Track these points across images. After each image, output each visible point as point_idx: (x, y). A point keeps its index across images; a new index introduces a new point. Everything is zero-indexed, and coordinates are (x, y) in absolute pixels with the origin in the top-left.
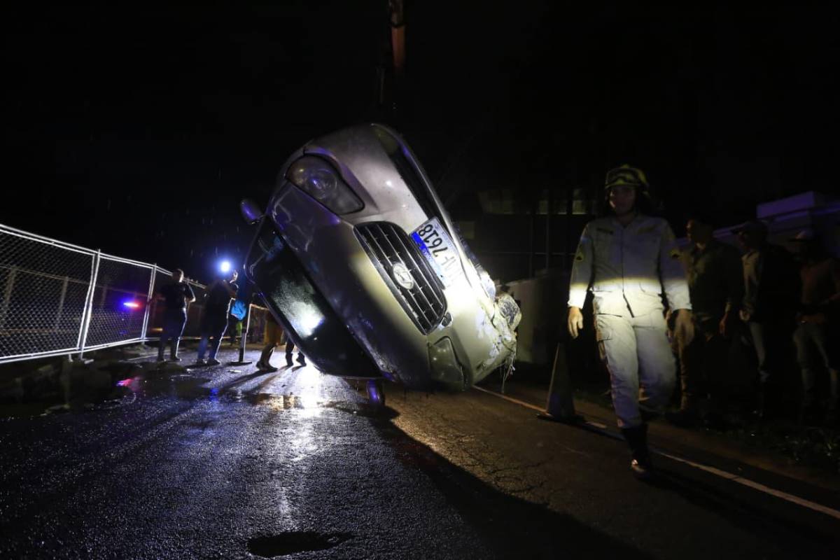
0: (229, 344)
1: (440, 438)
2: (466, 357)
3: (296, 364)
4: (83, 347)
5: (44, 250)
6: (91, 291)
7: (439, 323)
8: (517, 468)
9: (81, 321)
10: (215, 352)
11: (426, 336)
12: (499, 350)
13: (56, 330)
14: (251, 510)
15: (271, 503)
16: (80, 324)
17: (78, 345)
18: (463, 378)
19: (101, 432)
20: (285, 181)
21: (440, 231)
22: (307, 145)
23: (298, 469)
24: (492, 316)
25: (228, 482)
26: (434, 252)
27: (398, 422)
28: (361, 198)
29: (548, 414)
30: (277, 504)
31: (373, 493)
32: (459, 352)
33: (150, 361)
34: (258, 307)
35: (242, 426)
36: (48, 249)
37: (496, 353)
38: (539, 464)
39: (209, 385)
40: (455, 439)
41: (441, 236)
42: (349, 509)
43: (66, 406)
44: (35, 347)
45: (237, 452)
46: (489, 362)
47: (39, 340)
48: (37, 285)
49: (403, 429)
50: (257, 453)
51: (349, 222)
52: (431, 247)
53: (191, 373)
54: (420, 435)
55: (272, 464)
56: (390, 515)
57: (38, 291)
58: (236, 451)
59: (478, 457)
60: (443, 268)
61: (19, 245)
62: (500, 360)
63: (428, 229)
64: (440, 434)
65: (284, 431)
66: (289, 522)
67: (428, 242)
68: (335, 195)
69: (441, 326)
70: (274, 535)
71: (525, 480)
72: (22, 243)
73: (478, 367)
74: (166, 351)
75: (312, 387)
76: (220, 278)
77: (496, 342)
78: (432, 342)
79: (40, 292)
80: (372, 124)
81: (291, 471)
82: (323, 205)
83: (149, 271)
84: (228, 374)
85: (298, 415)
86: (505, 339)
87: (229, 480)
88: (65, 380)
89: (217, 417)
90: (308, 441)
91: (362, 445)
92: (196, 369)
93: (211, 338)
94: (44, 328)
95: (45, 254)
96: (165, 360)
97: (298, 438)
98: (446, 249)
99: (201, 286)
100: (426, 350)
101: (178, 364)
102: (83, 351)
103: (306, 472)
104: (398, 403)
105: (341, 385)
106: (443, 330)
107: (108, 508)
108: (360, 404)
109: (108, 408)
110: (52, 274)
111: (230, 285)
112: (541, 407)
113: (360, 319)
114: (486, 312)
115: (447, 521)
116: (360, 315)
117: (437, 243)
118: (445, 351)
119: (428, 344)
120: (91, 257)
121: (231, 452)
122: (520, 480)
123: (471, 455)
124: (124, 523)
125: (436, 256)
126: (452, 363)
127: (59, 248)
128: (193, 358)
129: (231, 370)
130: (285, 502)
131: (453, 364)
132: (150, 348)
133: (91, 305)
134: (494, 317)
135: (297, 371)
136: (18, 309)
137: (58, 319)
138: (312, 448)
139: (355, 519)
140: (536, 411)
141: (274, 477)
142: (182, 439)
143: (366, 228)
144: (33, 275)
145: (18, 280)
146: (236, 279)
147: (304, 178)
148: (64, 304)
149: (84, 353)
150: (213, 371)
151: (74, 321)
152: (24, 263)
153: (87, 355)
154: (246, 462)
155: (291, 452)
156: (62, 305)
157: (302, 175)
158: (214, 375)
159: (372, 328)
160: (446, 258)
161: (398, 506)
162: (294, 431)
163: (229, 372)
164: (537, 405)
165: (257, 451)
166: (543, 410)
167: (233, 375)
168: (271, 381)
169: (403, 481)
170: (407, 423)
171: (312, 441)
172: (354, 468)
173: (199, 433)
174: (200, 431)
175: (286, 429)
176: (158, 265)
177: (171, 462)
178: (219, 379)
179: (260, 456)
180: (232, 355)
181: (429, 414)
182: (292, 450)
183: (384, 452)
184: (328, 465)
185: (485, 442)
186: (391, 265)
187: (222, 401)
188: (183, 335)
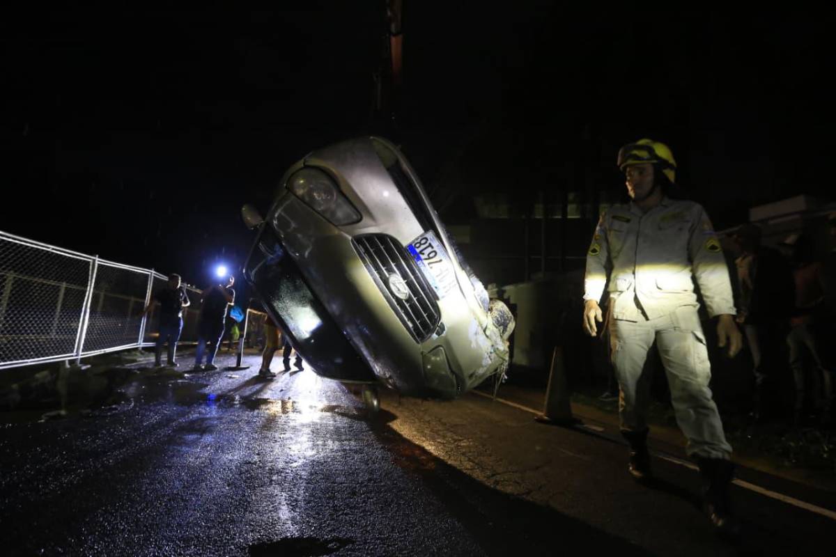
0: (227, 349)
1: (439, 442)
2: (459, 366)
3: (294, 368)
4: (81, 353)
5: (42, 256)
6: (89, 296)
7: (433, 332)
8: (516, 472)
9: (78, 327)
10: (213, 357)
11: (419, 346)
12: (491, 359)
13: (53, 335)
14: (250, 516)
15: (270, 509)
16: (77, 330)
17: (75, 351)
18: (456, 386)
19: (99, 439)
20: (286, 191)
21: (436, 244)
22: (307, 156)
23: (297, 474)
24: (484, 327)
25: (227, 488)
26: (429, 264)
27: (396, 425)
28: (359, 210)
29: (546, 418)
30: (276, 509)
31: (372, 498)
32: (452, 361)
33: (147, 366)
34: (255, 312)
35: (240, 431)
36: (47, 255)
37: (488, 362)
38: (537, 468)
39: (207, 390)
40: (453, 443)
41: (435, 249)
42: (349, 514)
43: (63, 412)
44: (32, 353)
45: (236, 457)
46: (481, 371)
47: (36, 346)
48: (34, 291)
49: (402, 433)
50: (256, 458)
51: (348, 233)
52: (426, 259)
53: (188, 378)
55: (271, 470)
56: (390, 520)
57: (36, 296)
58: (234, 457)
59: (476, 461)
60: (437, 279)
61: (17, 251)
62: (492, 370)
63: (423, 241)
64: (438, 438)
66: (290, 528)
67: (423, 254)
68: (333, 206)
69: (435, 336)
70: (275, 541)
71: (524, 484)
72: (20, 249)
73: (471, 376)
74: (162, 356)
75: (310, 392)
76: (216, 282)
77: (489, 351)
78: (426, 351)
79: (38, 298)
80: (371, 137)
81: (289, 478)
82: (321, 215)
83: (147, 276)
84: (226, 379)
85: (296, 419)
86: (498, 349)
87: (228, 486)
88: (61, 387)
89: (215, 422)
90: (307, 446)
91: (360, 449)
92: (194, 374)
93: (209, 343)
94: (41, 334)
95: (43, 260)
96: (162, 365)
97: (297, 442)
98: (441, 261)
99: (198, 291)
100: (420, 358)
101: (176, 369)
102: (80, 357)
103: (305, 477)
104: (396, 408)
105: (339, 390)
106: (437, 339)
107: (107, 514)
108: (357, 409)
109: (105, 414)
110: (50, 279)
111: (226, 289)
112: (538, 410)
113: (359, 325)
114: (479, 322)
115: (447, 525)
116: (358, 321)
117: (431, 255)
118: (438, 359)
119: (422, 353)
120: (89, 262)
121: (230, 457)
122: (518, 483)
123: (470, 459)
124: (123, 530)
125: (431, 268)
126: (445, 371)
127: (57, 254)
128: (191, 363)
129: (230, 375)
130: (284, 508)
132: (147, 353)
133: (88, 310)
134: (486, 328)
135: (294, 376)
136: (15, 315)
137: (55, 325)
138: (310, 453)
139: (356, 524)
140: (534, 415)
141: (273, 482)
142: (181, 445)
143: (363, 239)
144: (31, 281)
145: (15, 286)
146: (232, 284)
147: (303, 188)
148: (62, 310)
149: (82, 359)
150: (212, 376)
151: (71, 326)
152: (22, 270)
153: (84, 361)
154: (245, 467)
155: (290, 457)
156: (59, 311)
157: (303, 186)
158: (212, 379)
159: (370, 334)
160: (441, 270)
161: (397, 511)
162: (292, 436)
163: (227, 377)
164: (534, 409)
165: (256, 457)
166: (540, 414)
167: (230, 381)
168: (269, 386)
169: (402, 486)
170: (405, 427)
171: (311, 446)
172: (353, 473)
173: (198, 439)
174: (199, 436)
175: (284, 434)
176: (155, 270)
177: (170, 468)
178: (217, 384)
179: (259, 461)
180: (229, 360)
181: (427, 418)
182: (291, 455)
183: (383, 457)
184: (327, 470)
185: (483, 446)
186: (387, 276)
187: (219, 407)
188: (180, 340)
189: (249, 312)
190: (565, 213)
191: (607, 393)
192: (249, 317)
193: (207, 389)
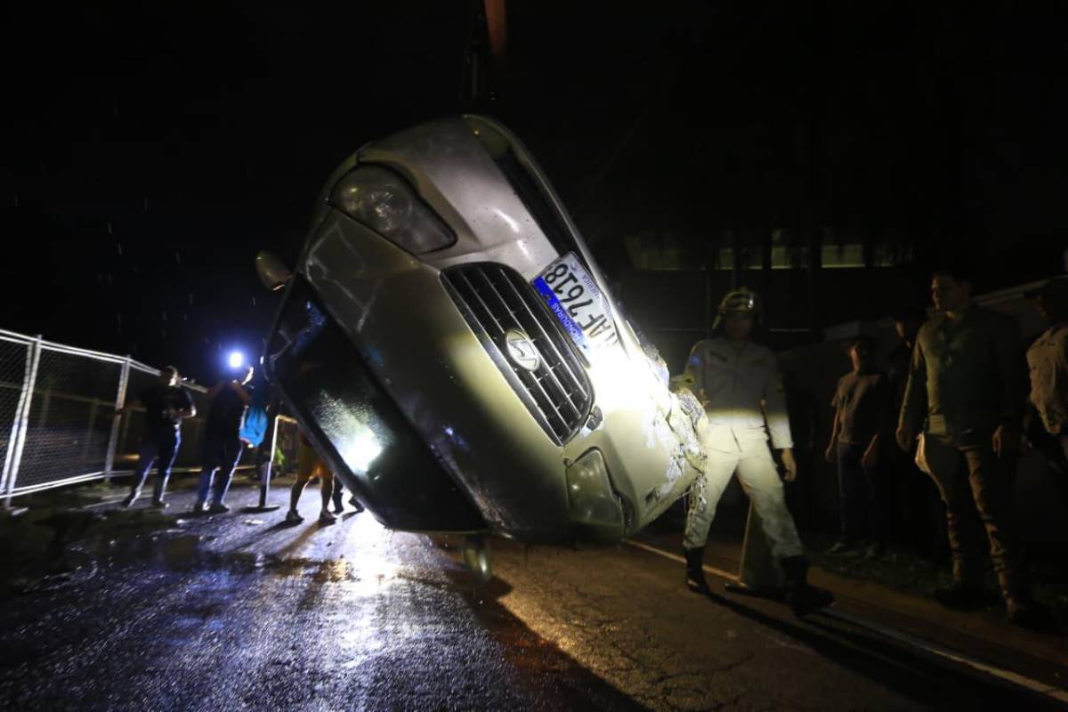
1: (576, 625)
2: (628, 482)
3: (349, 508)
4: (11, 488)
6: (25, 399)
7: (584, 424)
8: (698, 673)
9: (9, 447)
10: (223, 492)
11: (561, 449)
12: (680, 468)
16: (6, 452)
17: (3, 485)
18: (622, 517)
20: (329, 209)
21: (580, 274)
22: (362, 149)
23: (354, 680)
24: (667, 413)
26: (572, 307)
27: (508, 600)
28: (450, 229)
29: (743, 585)
32: (616, 473)
33: (116, 508)
34: (289, 420)
35: (265, 611)
37: (676, 474)
38: (731, 667)
39: (212, 546)
40: (598, 627)
41: (581, 282)
46: (665, 490)
49: (517, 612)
50: (290, 655)
51: (433, 265)
52: (565, 301)
53: (184, 527)
54: (544, 621)
55: (314, 673)
58: (257, 652)
59: (634, 656)
62: (684, 485)
63: (560, 271)
64: (574, 619)
65: (330, 618)
67: (561, 292)
68: (408, 225)
69: (585, 430)
71: (710, 694)
73: (649, 497)
75: (374, 546)
76: (229, 376)
77: (676, 454)
78: (571, 458)
80: (465, 116)
81: (342, 687)
82: (389, 239)
83: (118, 366)
84: (243, 527)
85: (351, 591)
86: (689, 451)
87: (246, 700)
89: (226, 598)
90: (371, 634)
91: (453, 638)
92: (192, 520)
97: (353, 628)
98: (590, 302)
99: (200, 389)
100: (561, 471)
101: (164, 512)
102: (10, 496)
103: (367, 685)
104: (508, 569)
105: (419, 542)
106: (590, 435)
108: (448, 573)
109: (50, 588)
111: (242, 387)
112: (731, 572)
114: (659, 406)
117: (575, 293)
118: (591, 473)
119: (565, 462)
120: (26, 346)
121: (249, 655)
122: (701, 692)
123: (625, 652)
125: (576, 314)
126: (604, 492)
129: (248, 521)
131: (606, 493)
132: (116, 487)
133: (25, 422)
134: (670, 414)
135: (350, 520)
138: (375, 645)
140: (724, 579)
141: (316, 694)
142: (171, 635)
143: (460, 272)
146: (251, 377)
147: (357, 202)
149: (13, 498)
150: (219, 523)
153: (17, 502)
154: (272, 671)
155: (342, 652)
157: (357, 198)
158: (220, 528)
159: (467, 448)
160: (591, 316)
162: (347, 618)
163: (243, 523)
164: (724, 569)
165: (290, 652)
166: (735, 578)
167: (250, 529)
168: (310, 538)
169: (518, 697)
170: (522, 601)
171: (376, 633)
172: (442, 677)
173: (197, 625)
174: (199, 621)
175: (335, 614)
176: (132, 358)
177: (152, 674)
178: (229, 535)
179: (295, 660)
180: (248, 496)
181: (556, 586)
182: (344, 650)
183: (488, 650)
184: (401, 673)
185: (645, 632)
186: (503, 332)
187: (233, 572)
188: (174, 466)
189: (280, 421)
190: (767, 262)
191: (838, 545)
192: (279, 427)
193: (214, 542)
